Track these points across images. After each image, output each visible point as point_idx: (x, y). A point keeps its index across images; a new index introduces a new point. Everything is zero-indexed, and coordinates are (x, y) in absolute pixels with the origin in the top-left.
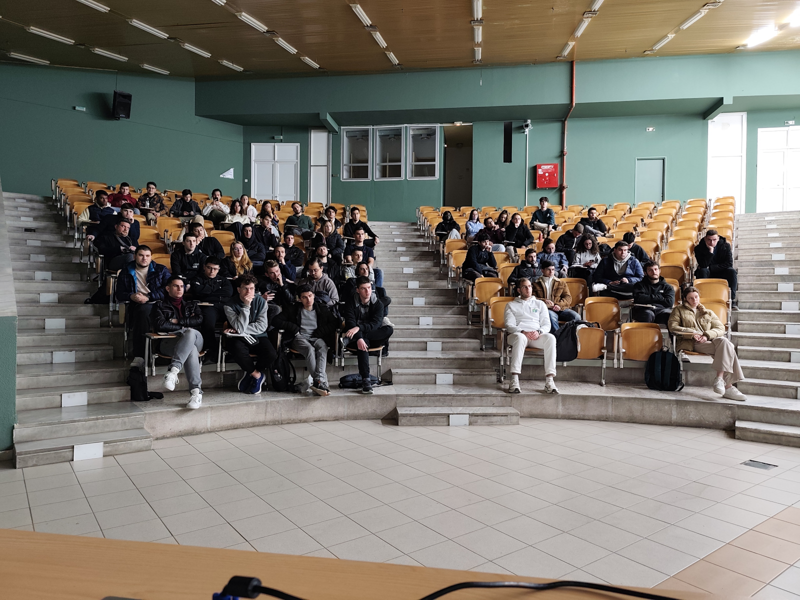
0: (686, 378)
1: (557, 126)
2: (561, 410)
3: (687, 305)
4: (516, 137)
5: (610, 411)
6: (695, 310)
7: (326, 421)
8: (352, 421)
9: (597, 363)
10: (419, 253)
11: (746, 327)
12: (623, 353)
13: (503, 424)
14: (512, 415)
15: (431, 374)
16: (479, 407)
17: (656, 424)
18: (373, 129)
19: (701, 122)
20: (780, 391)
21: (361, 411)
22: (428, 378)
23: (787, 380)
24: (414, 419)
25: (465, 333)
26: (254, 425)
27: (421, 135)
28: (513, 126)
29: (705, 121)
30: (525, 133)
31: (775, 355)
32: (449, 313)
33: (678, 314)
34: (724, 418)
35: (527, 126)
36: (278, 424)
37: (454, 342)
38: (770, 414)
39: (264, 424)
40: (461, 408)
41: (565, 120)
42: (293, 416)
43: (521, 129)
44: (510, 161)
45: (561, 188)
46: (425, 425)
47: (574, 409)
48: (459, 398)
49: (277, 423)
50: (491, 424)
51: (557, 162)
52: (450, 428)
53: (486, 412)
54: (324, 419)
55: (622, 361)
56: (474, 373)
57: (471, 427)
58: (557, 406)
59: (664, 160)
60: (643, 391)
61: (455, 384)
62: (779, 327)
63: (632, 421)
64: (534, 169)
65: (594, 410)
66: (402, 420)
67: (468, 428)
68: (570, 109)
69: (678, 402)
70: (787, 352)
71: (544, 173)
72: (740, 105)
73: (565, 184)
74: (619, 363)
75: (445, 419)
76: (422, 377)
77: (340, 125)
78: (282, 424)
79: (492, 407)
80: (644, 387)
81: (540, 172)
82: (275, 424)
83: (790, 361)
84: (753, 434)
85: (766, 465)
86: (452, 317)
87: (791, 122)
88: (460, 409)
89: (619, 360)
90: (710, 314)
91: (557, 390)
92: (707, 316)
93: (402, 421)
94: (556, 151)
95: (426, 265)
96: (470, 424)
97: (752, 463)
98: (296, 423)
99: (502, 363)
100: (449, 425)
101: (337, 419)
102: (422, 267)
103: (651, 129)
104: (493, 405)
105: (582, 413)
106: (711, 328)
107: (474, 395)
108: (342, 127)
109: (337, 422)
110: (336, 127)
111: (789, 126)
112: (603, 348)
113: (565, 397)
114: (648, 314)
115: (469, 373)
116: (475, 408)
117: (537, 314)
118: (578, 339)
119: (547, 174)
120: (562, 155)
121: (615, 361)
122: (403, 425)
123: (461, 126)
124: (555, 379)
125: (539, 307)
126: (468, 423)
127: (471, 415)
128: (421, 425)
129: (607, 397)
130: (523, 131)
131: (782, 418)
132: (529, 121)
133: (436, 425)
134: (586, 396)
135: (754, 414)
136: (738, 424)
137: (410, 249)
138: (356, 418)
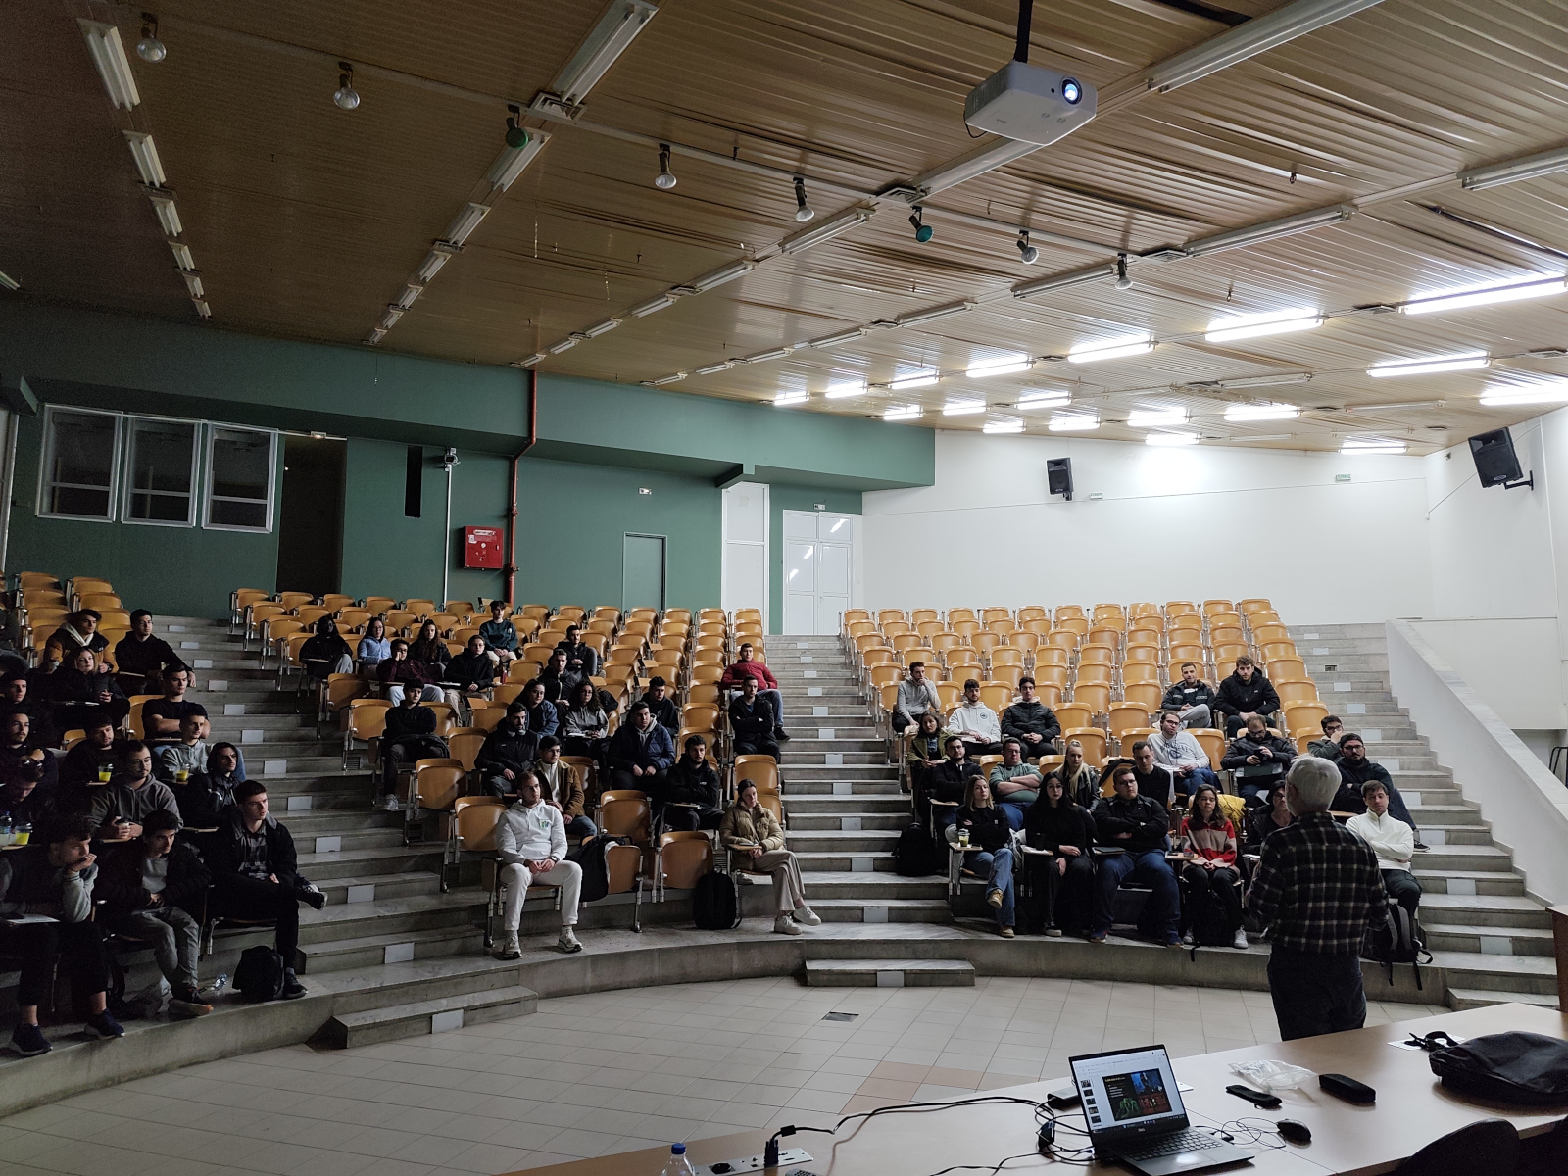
0: (740, 907)
1: (501, 465)
2: (590, 980)
3: (743, 804)
4: (428, 474)
5: (657, 970)
6: (750, 810)
7: (203, 1062)
8: (254, 1054)
9: (629, 899)
10: (263, 696)
11: (798, 822)
12: (665, 879)
13: (514, 1017)
14: (527, 999)
15: (375, 948)
16: (471, 995)
17: (713, 981)
18: (126, 419)
19: (713, 490)
20: (846, 914)
21: (268, 1035)
22: (370, 954)
23: (852, 898)
24: (374, 1033)
25: (411, 863)
26: (66, 1094)
27: (235, 443)
28: (425, 454)
29: (718, 489)
30: (446, 470)
31: (835, 863)
32: (366, 824)
33: (732, 818)
34: (792, 962)
35: (451, 459)
36: (111, 1085)
37: (395, 883)
38: (840, 947)
39: (85, 1090)
40: (444, 1001)
41: (516, 458)
42: (141, 1064)
43: (440, 461)
44: (418, 515)
45: (507, 571)
46: (392, 1040)
47: (607, 975)
48: (439, 984)
49: (109, 1083)
50: (495, 1019)
51: (501, 525)
52: (434, 1038)
53: (489, 1001)
54: (201, 1060)
55: (662, 891)
56: (448, 937)
57: (467, 1029)
58: (585, 975)
59: (663, 539)
60: (693, 933)
61: (418, 958)
62: (834, 822)
63: (685, 980)
64: (461, 535)
65: (635, 971)
66: (354, 1039)
67: (460, 1031)
68: (527, 446)
69: (739, 944)
70: (848, 858)
71: (479, 543)
72: (763, 475)
73: (514, 565)
74: (659, 896)
75: (425, 1023)
76: (360, 956)
77: (42, 400)
78: (119, 1082)
79: (491, 992)
80: (691, 926)
81: (472, 539)
82: (106, 1086)
83: (850, 871)
84: (825, 977)
85: (847, 1017)
86: (376, 834)
87: (821, 507)
88: (444, 1003)
89: (658, 889)
90: (768, 816)
91: (581, 944)
92: (764, 820)
93: (352, 1039)
94: (498, 505)
95: (288, 723)
96: (465, 1024)
97: (832, 1016)
98: (145, 1076)
99: (491, 914)
100: (431, 1033)
101: (223, 1056)
102: (278, 725)
103: (646, 491)
104: (492, 987)
105: (619, 979)
106: (769, 835)
107: (462, 976)
108: (47, 405)
109: (223, 1061)
110: (32, 401)
111: (818, 511)
112: (637, 874)
113: (596, 959)
114: (691, 817)
115: (440, 937)
116: (466, 997)
117: (548, 828)
118: (607, 865)
119: (483, 545)
120: (508, 515)
121: (654, 892)
122: (354, 1047)
123: (322, 440)
124: (576, 928)
125: (550, 819)
126: (461, 1024)
127: (466, 1010)
128: (385, 1041)
129: (652, 950)
130: (442, 465)
131: (853, 951)
132: (453, 451)
133: (411, 1037)
134: (625, 952)
135: (824, 949)
136: (811, 966)
137: (237, 685)
138: (257, 1048)
